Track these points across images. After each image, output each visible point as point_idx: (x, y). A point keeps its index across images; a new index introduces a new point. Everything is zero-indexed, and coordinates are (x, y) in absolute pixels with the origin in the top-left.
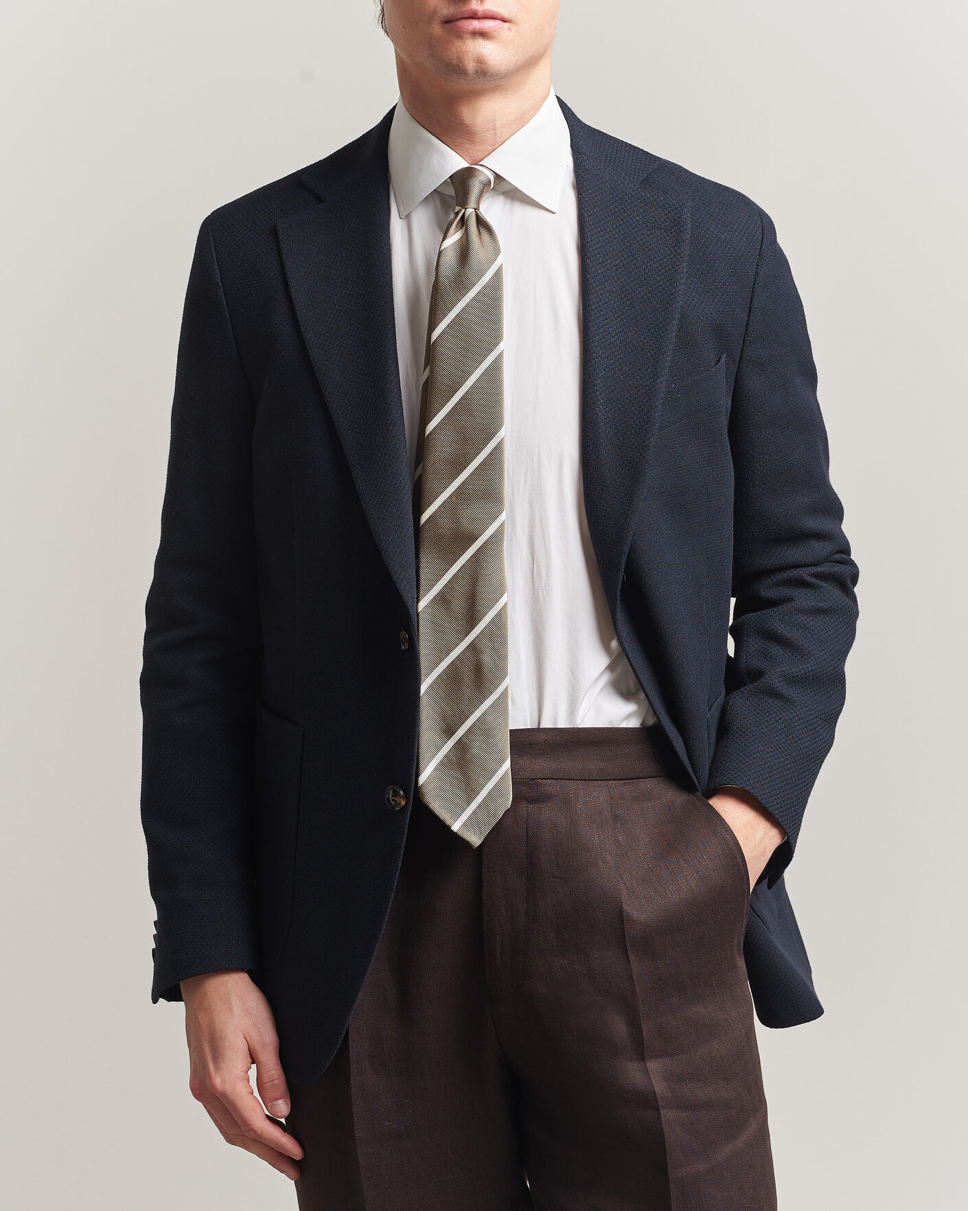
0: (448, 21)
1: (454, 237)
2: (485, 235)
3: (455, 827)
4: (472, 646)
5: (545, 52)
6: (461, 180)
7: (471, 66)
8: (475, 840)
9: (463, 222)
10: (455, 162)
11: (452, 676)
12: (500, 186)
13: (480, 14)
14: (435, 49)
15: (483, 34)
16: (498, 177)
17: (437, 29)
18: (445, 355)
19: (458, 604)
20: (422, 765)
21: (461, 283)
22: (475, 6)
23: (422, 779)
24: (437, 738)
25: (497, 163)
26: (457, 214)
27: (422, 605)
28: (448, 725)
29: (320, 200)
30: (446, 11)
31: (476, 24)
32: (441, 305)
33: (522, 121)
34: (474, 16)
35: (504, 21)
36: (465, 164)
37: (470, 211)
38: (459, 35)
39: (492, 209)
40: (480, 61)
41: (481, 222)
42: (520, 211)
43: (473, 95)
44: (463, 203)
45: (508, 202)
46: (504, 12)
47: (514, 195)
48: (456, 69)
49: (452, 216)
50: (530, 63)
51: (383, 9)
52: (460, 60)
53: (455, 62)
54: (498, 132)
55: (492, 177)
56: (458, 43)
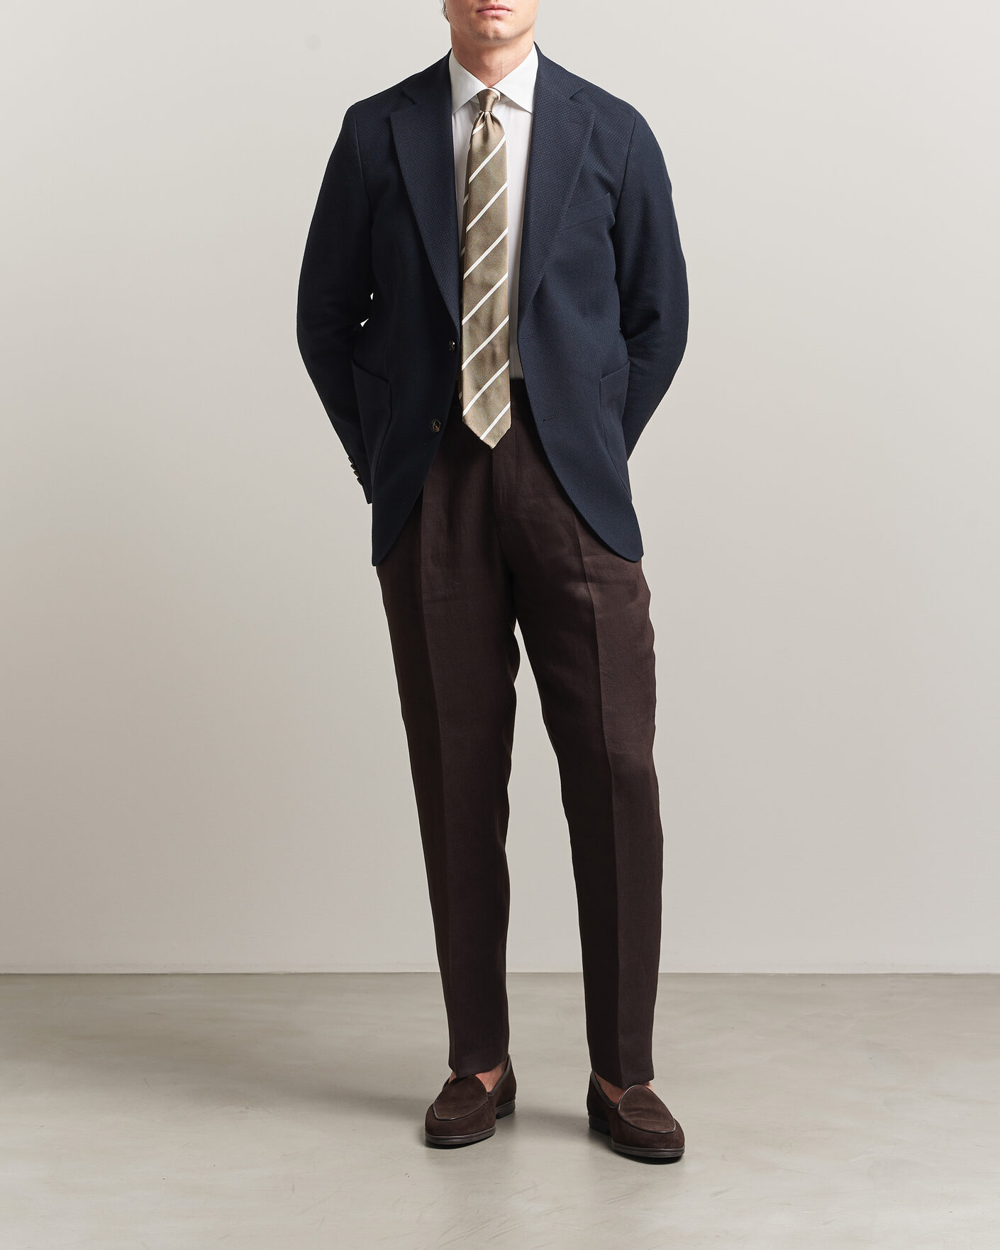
0: (479, 11)
1: (479, 127)
2: (496, 125)
3: (482, 438)
4: (490, 343)
5: (530, 27)
6: (483, 96)
7: (491, 35)
8: (493, 445)
9: (484, 119)
10: (480, 86)
11: (480, 359)
12: (503, 99)
13: (496, 7)
14: (472, 24)
15: (497, 18)
16: (502, 94)
17: (473, 15)
18: (476, 189)
19: (483, 321)
20: (464, 405)
21: (485, 151)
22: (493, 2)
23: (465, 412)
24: (472, 391)
25: (502, 87)
26: (480, 114)
27: (464, 321)
28: (477, 384)
29: (414, 104)
30: (478, 5)
31: (493, 12)
32: (474, 164)
33: (516, 64)
34: (493, 8)
35: (508, 10)
36: (485, 87)
37: (487, 113)
38: (485, 18)
39: (499, 112)
40: (496, 32)
41: (494, 119)
42: (514, 112)
43: (491, 49)
44: (484, 109)
45: (508, 108)
46: (508, 6)
47: (511, 104)
48: (484, 36)
49: (478, 116)
50: (522, 33)
51: (445, 4)
52: (485, 31)
53: (483, 32)
54: (503, 70)
55: (499, 94)
56: (484, 23)
